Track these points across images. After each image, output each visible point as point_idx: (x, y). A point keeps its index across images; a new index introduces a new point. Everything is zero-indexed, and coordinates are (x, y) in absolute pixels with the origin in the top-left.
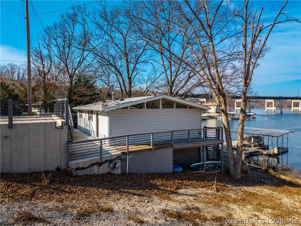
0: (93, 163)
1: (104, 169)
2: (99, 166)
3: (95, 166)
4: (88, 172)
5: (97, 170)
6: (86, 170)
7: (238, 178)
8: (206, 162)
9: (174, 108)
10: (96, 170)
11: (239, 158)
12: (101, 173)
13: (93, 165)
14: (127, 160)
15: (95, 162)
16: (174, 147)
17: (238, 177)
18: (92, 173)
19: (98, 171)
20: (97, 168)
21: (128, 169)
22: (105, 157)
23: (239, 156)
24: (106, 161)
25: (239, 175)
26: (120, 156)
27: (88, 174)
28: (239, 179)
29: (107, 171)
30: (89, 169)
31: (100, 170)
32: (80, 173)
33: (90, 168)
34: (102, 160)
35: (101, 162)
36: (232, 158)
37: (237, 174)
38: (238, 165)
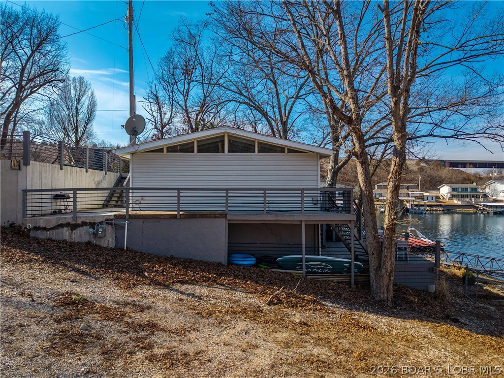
0: (61, 223)
1: (80, 236)
2: (71, 229)
3: (65, 229)
4: (53, 235)
5: (69, 234)
6: (51, 232)
7: (380, 297)
8: (306, 256)
9: (254, 152)
10: (65, 233)
11: (385, 254)
12: (76, 241)
13: (61, 226)
14: (125, 228)
15: (65, 222)
16: (229, 217)
17: (382, 296)
18: (59, 238)
19: (71, 236)
20: (69, 233)
21: (127, 243)
22: (81, 217)
23: (386, 250)
24: (84, 224)
25: (383, 293)
26: (111, 220)
27: (54, 238)
28: (384, 301)
29: (86, 239)
30: (54, 232)
31: (74, 236)
32: (41, 235)
33: (57, 230)
34: (76, 221)
35: (75, 224)
36: (373, 254)
37: (380, 289)
38: (383, 270)
